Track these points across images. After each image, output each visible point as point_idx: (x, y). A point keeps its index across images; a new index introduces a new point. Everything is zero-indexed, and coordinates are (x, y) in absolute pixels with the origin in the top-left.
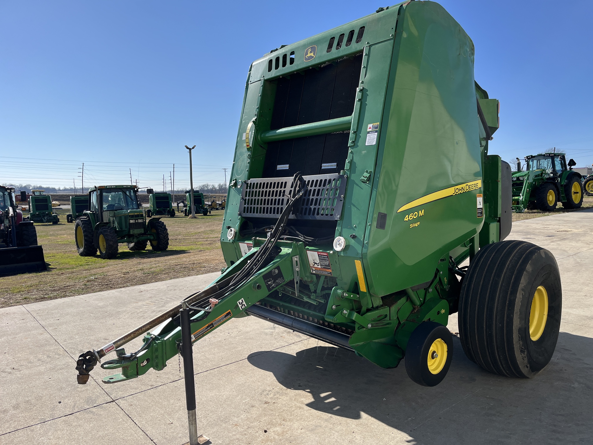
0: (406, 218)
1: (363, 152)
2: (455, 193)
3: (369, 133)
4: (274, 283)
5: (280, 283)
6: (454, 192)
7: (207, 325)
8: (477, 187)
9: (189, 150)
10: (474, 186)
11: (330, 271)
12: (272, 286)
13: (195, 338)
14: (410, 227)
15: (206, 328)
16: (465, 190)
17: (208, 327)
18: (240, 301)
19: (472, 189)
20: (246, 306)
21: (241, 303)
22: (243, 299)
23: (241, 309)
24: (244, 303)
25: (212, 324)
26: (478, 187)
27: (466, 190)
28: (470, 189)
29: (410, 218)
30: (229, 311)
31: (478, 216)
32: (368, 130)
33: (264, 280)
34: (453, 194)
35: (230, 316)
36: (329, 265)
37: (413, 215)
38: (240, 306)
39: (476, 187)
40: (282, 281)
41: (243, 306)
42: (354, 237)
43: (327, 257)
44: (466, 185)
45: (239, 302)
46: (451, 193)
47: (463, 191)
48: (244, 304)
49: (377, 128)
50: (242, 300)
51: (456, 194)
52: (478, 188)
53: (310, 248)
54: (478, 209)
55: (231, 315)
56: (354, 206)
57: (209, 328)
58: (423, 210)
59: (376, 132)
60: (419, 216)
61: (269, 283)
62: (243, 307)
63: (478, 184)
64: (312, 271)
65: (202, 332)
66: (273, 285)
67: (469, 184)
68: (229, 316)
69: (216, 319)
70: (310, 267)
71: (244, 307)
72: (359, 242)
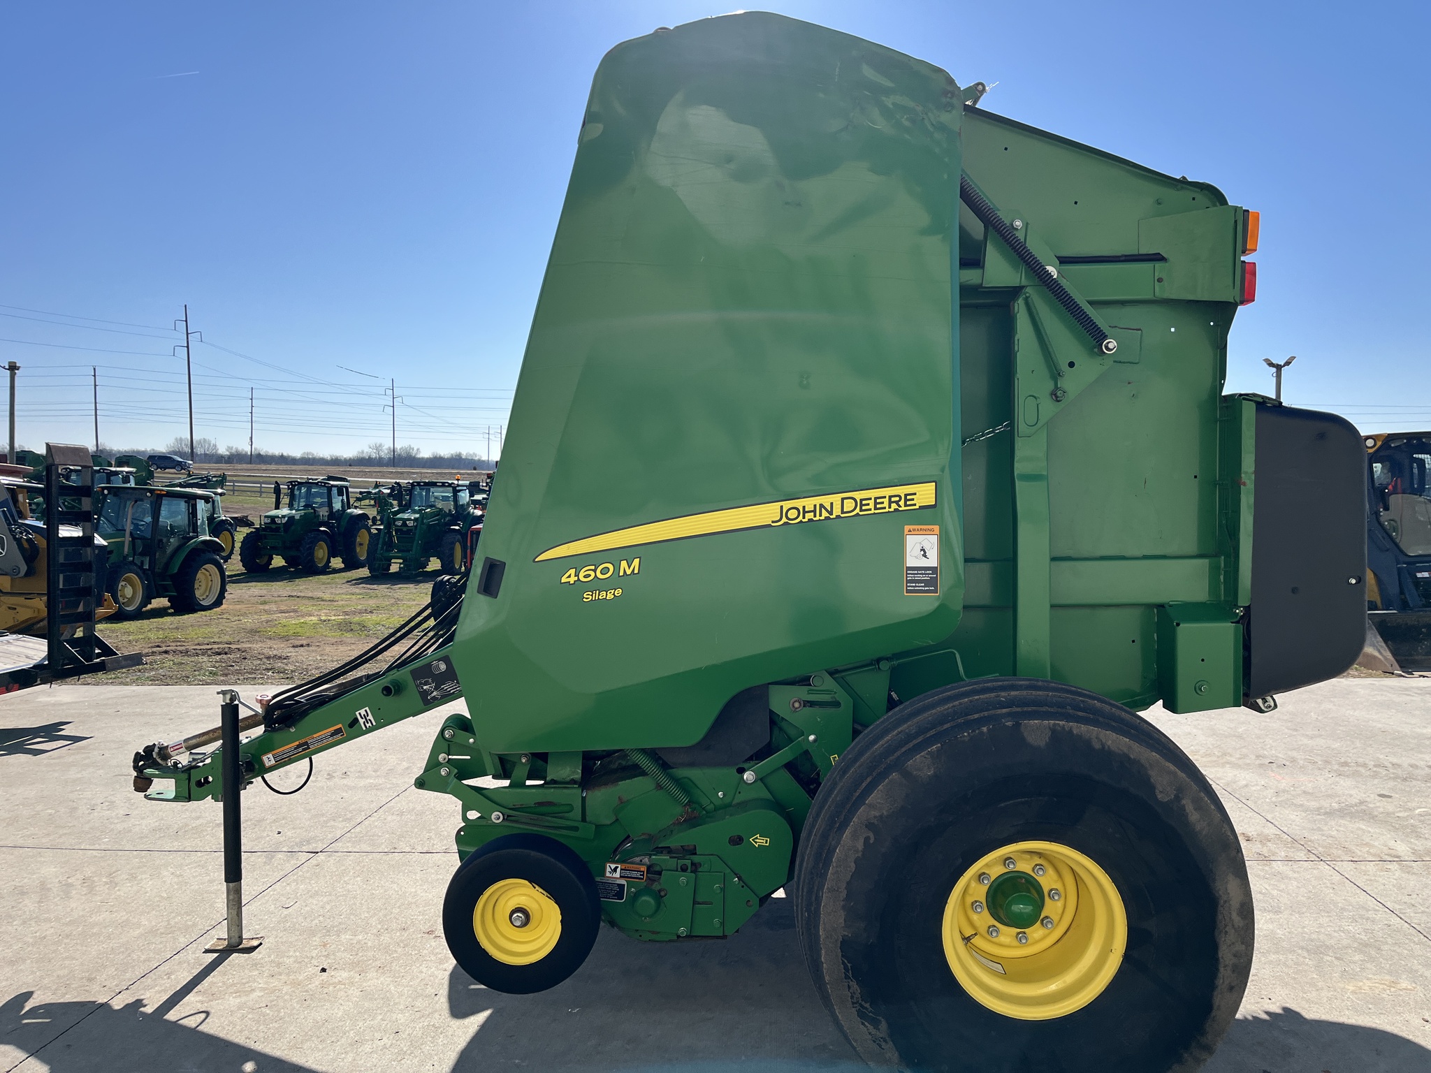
0: (569, 576)
2: (784, 520)
4: (436, 689)
5: (452, 692)
6: (777, 516)
7: (297, 743)
8: (906, 505)
9: (1274, 370)
10: (890, 502)
12: (433, 695)
13: (276, 762)
14: (585, 600)
15: (295, 749)
16: (837, 511)
17: (298, 747)
18: (363, 712)
19: (876, 508)
20: (374, 724)
21: (364, 715)
22: (367, 708)
23: (364, 729)
24: (370, 717)
25: (306, 743)
26: (915, 505)
27: (843, 512)
28: (861, 510)
29: (585, 577)
30: (340, 726)
31: (908, 591)
33: (415, 679)
34: (773, 522)
35: (341, 735)
37: (595, 571)
38: (361, 721)
39: (902, 503)
40: (456, 688)
41: (368, 723)
44: (843, 499)
45: (360, 714)
46: (768, 518)
47: (825, 514)
48: (370, 720)
50: (366, 711)
51: (785, 524)
52: (917, 507)
54: (909, 568)
55: (343, 735)
57: (300, 749)
58: (637, 561)
60: (621, 574)
61: (425, 687)
62: (368, 725)
63: (915, 494)
65: (288, 754)
66: (435, 693)
67: (858, 495)
68: (338, 737)
69: (315, 736)
71: (370, 724)
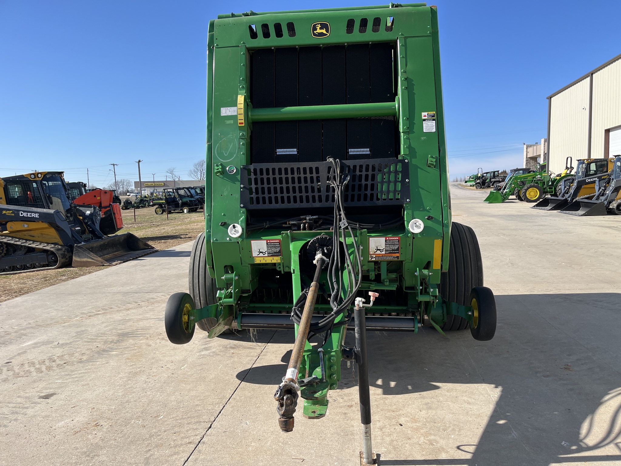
1: (422, 138)
3: (424, 120)
11: (398, 255)
32: (423, 118)
36: (398, 249)
42: (430, 218)
43: (398, 241)
49: (434, 116)
53: (373, 235)
56: (423, 189)
59: (434, 120)
64: (370, 259)
70: (369, 254)
72: (437, 221)
